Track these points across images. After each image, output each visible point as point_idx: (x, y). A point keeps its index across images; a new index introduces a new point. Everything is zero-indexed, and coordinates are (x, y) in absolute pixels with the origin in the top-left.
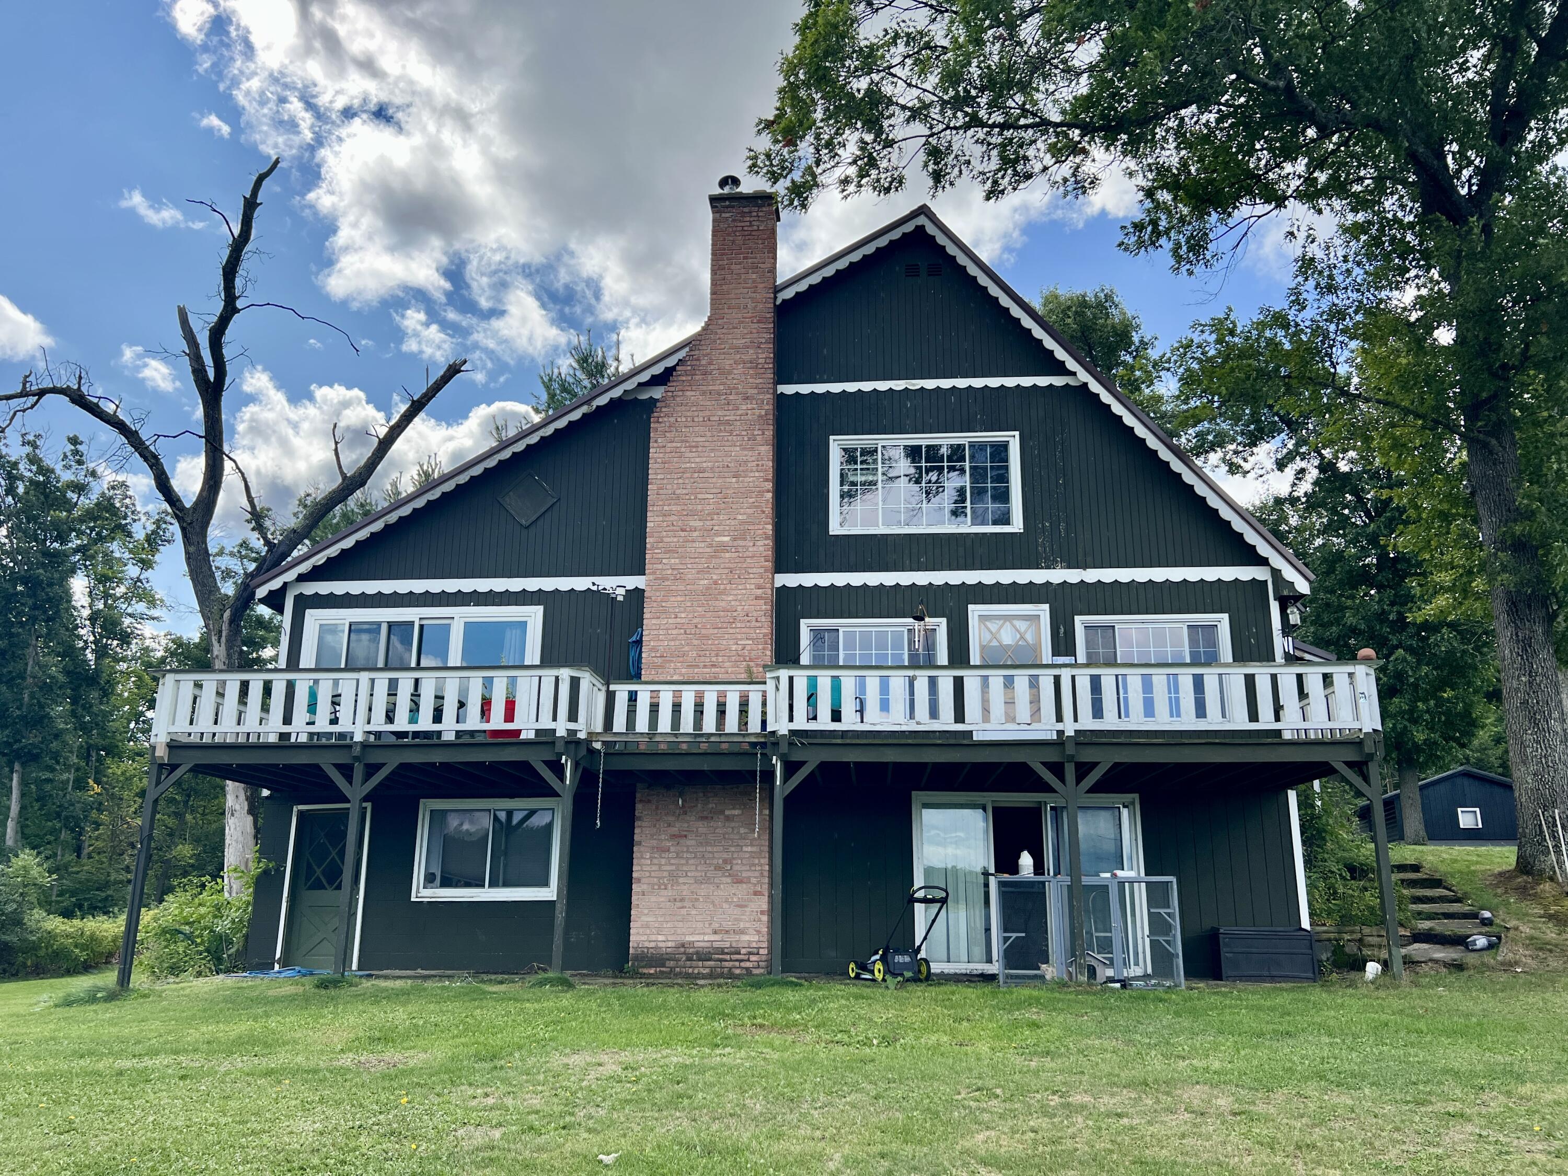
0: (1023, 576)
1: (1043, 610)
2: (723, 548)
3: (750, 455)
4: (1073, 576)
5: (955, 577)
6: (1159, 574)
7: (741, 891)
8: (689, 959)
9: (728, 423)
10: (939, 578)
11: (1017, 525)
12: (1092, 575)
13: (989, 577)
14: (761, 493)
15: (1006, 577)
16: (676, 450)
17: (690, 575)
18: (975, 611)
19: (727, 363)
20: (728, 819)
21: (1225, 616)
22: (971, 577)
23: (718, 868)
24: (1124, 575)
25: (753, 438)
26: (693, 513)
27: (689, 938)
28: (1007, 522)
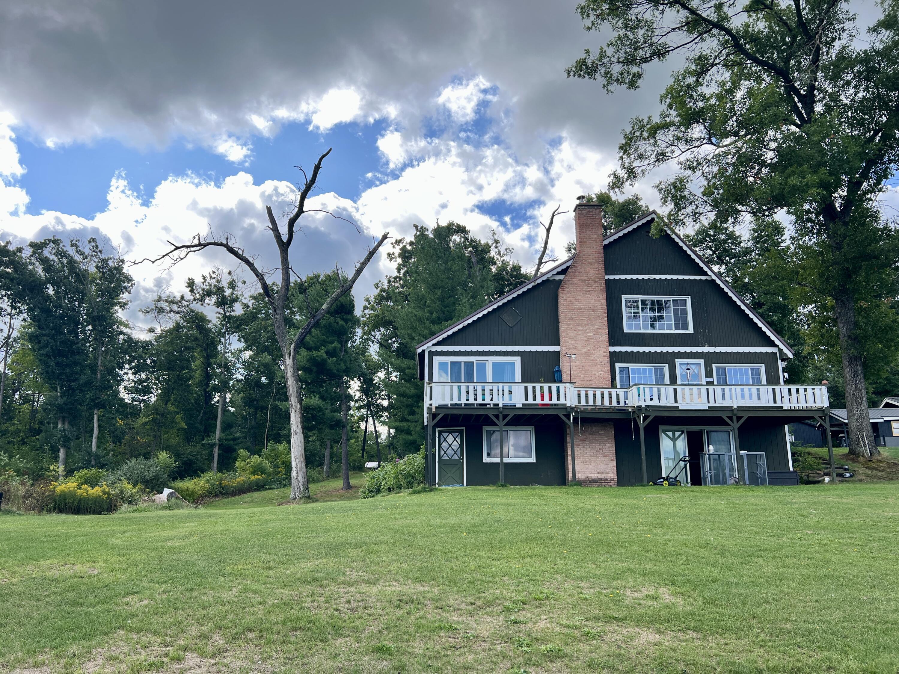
0: (694, 349)
1: (702, 362)
2: (590, 338)
3: (598, 304)
4: (712, 349)
5: (670, 349)
6: (741, 350)
7: (606, 459)
8: (590, 482)
9: (589, 291)
10: (665, 349)
11: (691, 331)
12: (718, 349)
13: (682, 349)
14: (603, 318)
15: (688, 349)
16: (571, 301)
17: (580, 347)
18: (678, 361)
19: (588, 269)
20: (600, 434)
21: (763, 365)
22: (676, 349)
23: (597, 451)
24: (729, 349)
25: (598, 297)
26: (579, 325)
27: (589, 475)
28: (687, 329)
